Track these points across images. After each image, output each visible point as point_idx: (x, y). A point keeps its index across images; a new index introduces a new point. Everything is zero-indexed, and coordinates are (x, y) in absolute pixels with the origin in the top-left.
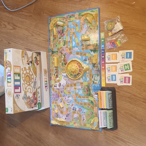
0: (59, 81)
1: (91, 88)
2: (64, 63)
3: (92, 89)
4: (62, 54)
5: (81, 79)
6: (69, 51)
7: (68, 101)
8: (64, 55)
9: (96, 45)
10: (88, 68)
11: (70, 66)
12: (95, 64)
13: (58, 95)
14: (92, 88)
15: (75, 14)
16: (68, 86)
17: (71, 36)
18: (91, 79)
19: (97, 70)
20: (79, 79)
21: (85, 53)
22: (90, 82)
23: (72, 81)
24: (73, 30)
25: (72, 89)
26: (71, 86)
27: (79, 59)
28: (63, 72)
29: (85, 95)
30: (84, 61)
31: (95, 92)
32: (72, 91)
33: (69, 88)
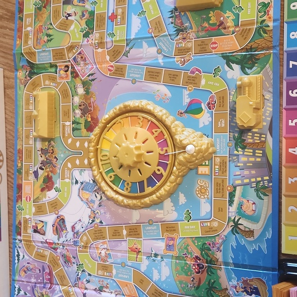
0: (55, 205)
1: (219, 256)
2: (82, 121)
3: (226, 264)
4: (77, 76)
5: (168, 203)
6: (107, 63)
8: (84, 84)
9: (257, 31)
10: (208, 148)
11: (111, 135)
12: (249, 129)
13: (50, 274)
14: (225, 256)
16: (98, 234)
18: (219, 210)
19: (256, 165)
20: (158, 203)
21: (193, 72)
22: (215, 224)
23: (120, 210)
25: (120, 251)
26: (116, 233)
27: (161, 102)
28: (78, 162)
29: (183, 288)
30: (186, 112)
31: (245, 282)
32: (119, 261)
33: (105, 246)
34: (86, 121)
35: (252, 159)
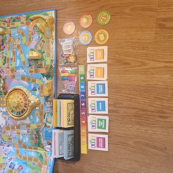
1: (41, 134)
2: (3, 92)
3: (43, 136)
4: (1, 77)
5: (28, 118)
6: (10, 74)
7: (6, 152)
8: (3, 80)
9: (50, 68)
10: (38, 102)
11: (11, 97)
12: (49, 96)
14: (43, 134)
15: (21, 17)
16: (8, 128)
17: (14, 50)
18: (41, 120)
19: (51, 107)
20: (25, 119)
21: (34, 78)
22: (40, 125)
23: (14, 121)
24: (17, 41)
25: (14, 134)
26: (13, 128)
27: (26, 87)
28: (2, 105)
29: (32, 144)
30: (32, 90)
31: (48, 141)
32: (14, 137)
33: (10, 132)
34: (4, 92)
35: (50, 105)
